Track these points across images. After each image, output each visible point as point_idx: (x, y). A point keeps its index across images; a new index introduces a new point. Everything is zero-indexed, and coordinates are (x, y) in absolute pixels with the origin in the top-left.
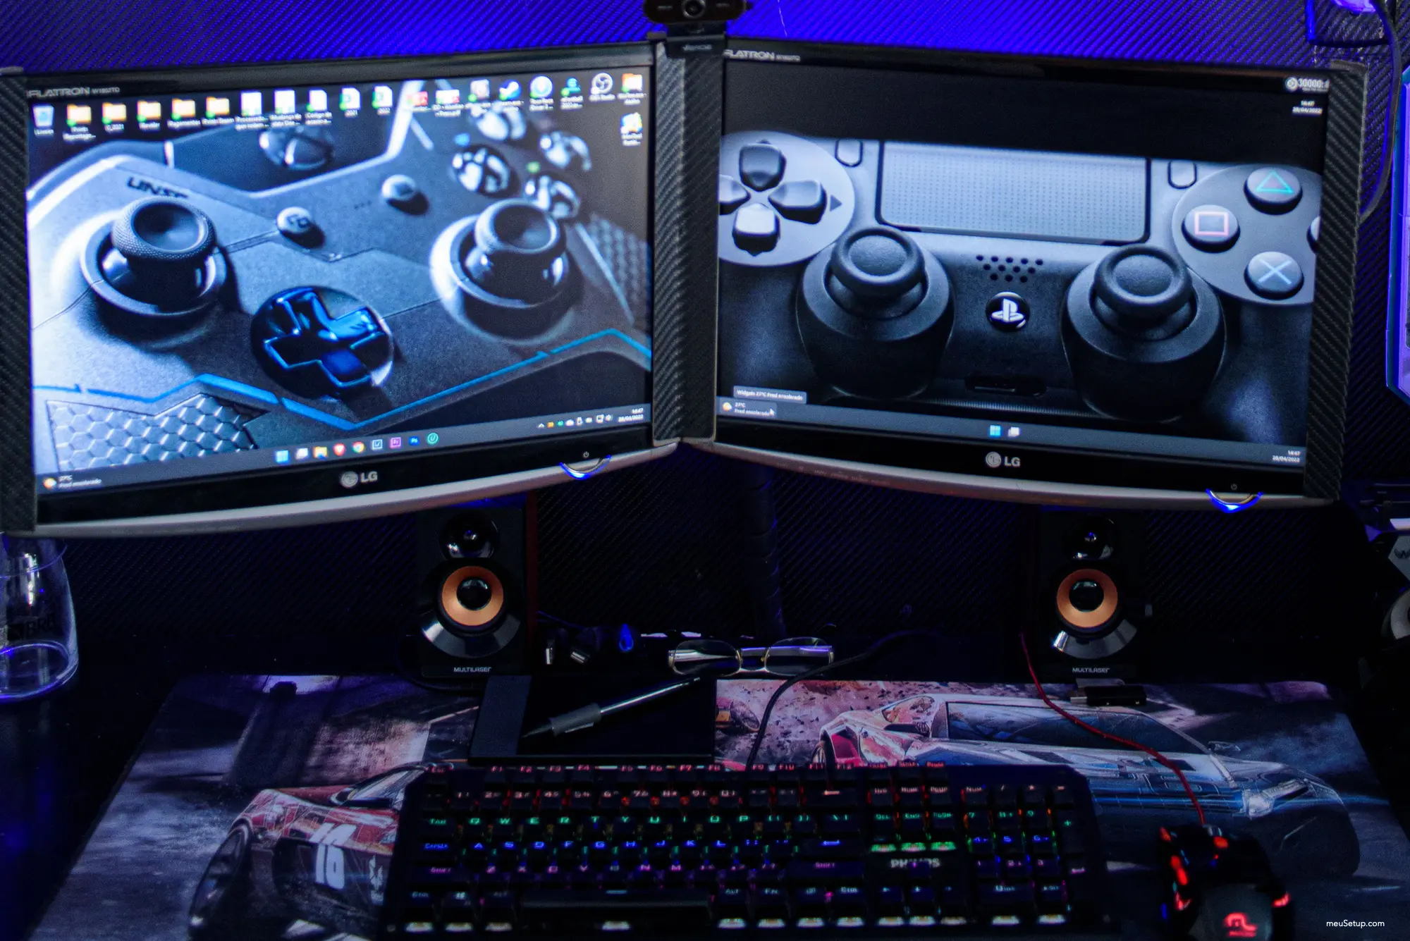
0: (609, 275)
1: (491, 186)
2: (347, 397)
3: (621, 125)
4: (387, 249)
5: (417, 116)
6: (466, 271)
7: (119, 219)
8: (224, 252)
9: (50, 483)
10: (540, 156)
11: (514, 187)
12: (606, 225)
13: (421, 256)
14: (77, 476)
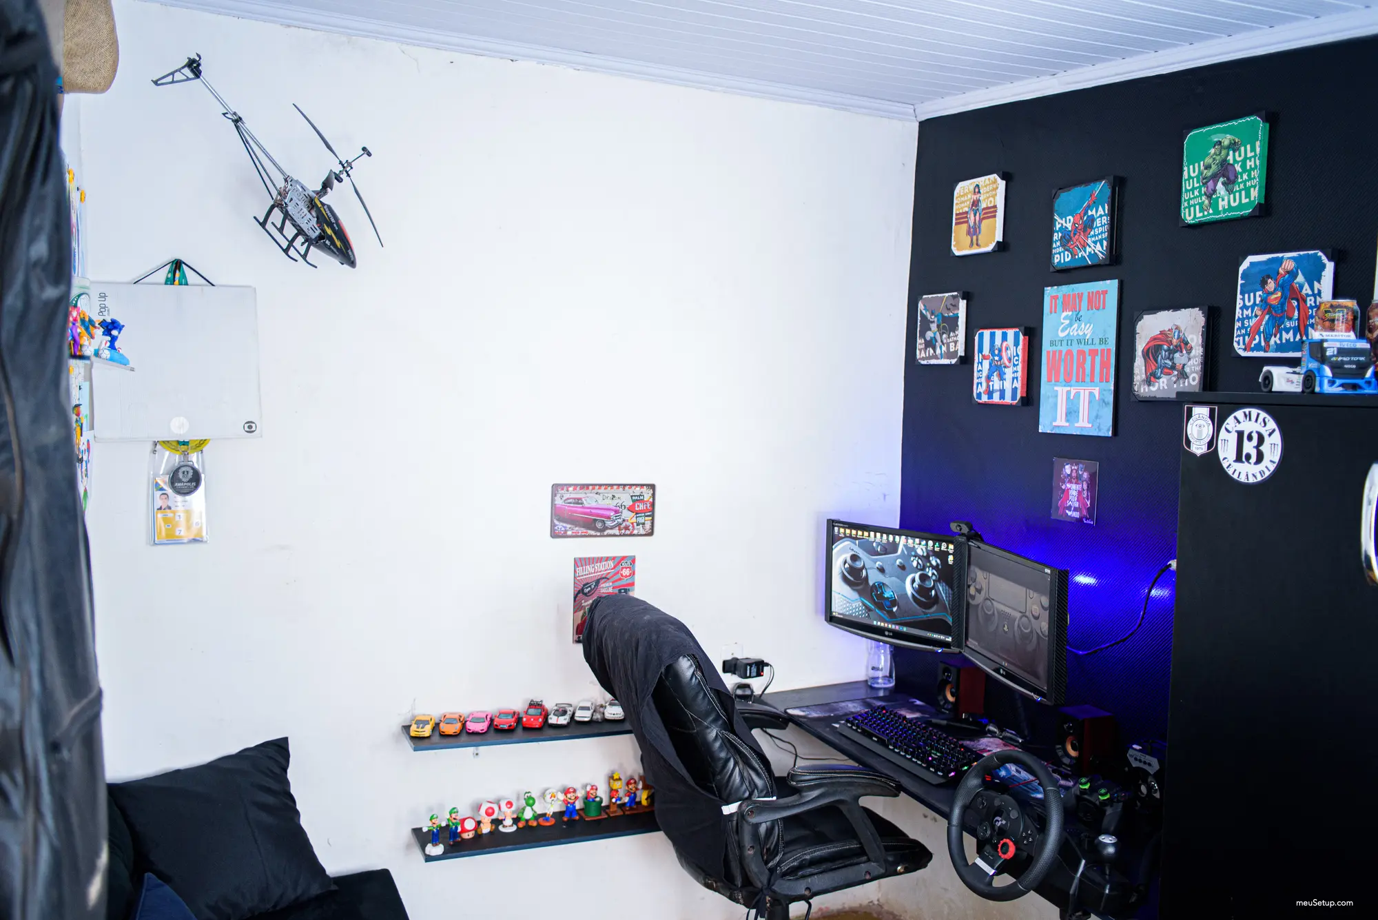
0: (944, 598)
1: (919, 567)
2: (887, 611)
3: (948, 558)
4: (896, 577)
5: (904, 545)
6: (913, 587)
7: (848, 556)
8: (866, 569)
9: (834, 614)
10: (930, 562)
11: (923, 569)
12: (944, 584)
13: (904, 581)
14: (839, 614)
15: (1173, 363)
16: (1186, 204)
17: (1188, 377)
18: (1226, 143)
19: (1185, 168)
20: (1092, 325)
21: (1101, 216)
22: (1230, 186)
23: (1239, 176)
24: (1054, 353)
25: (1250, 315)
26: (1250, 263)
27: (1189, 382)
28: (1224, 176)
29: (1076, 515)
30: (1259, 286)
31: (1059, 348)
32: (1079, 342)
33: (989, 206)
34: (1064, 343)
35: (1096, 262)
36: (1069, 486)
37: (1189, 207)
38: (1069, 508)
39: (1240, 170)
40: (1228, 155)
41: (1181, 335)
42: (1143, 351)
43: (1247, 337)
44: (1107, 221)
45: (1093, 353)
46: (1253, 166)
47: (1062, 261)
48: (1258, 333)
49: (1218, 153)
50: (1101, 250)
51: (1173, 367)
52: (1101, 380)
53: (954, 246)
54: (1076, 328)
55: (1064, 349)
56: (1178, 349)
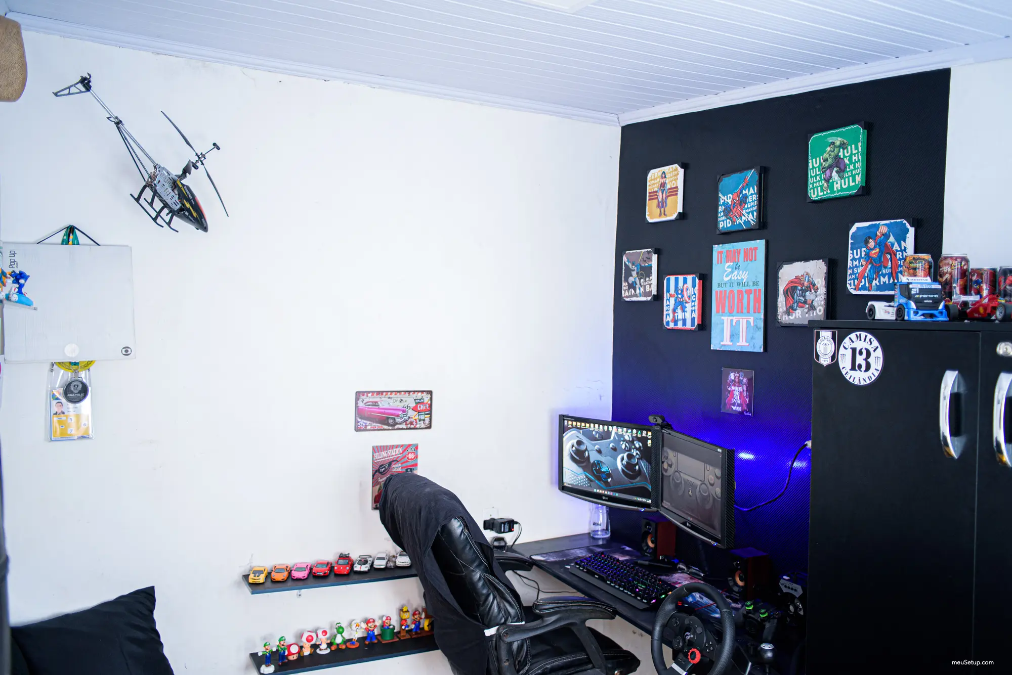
0: (645, 471)
1: (626, 449)
2: (604, 482)
3: (647, 442)
4: (611, 457)
5: (615, 433)
6: (622, 464)
7: (574, 441)
8: (588, 451)
9: (565, 484)
10: (634, 445)
11: (630, 450)
12: (645, 461)
13: (615, 459)
14: (569, 484)
15: (805, 299)
16: (811, 186)
17: (816, 309)
18: (838, 143)
19: (810, 161)
20: (747, 273)
21: (752, 194)
22: (842, 174)
23: (848, 167)
24: (721, 292)
25: (858, 265)
26: (857, 228)
27: (816, 313)
28: (837, 167)
29: (739, 409)
30: (863, 244)
31: (723, 289)
32: (738, 284)
33: (673, 187)
34: (728, 285)
35: (749, 227)
36: (733, 388)
37: (813, 188)
38: (734, 404)
39: (848, 163)
40: (839, 151)
41: (810, 279)
42: (784, 291)
43: (856, 280)
44: (756, 198)
45: (749, 292)
46: (857, 160)
47: (725, 227)
48: (864, 277)
49: (832, 150)
50: (752, 218)
51: (805, 302)
52: (755, 312)
53: (648, 216)
54: (736, 274)
55: (728, 289)
56: (808, 289)
